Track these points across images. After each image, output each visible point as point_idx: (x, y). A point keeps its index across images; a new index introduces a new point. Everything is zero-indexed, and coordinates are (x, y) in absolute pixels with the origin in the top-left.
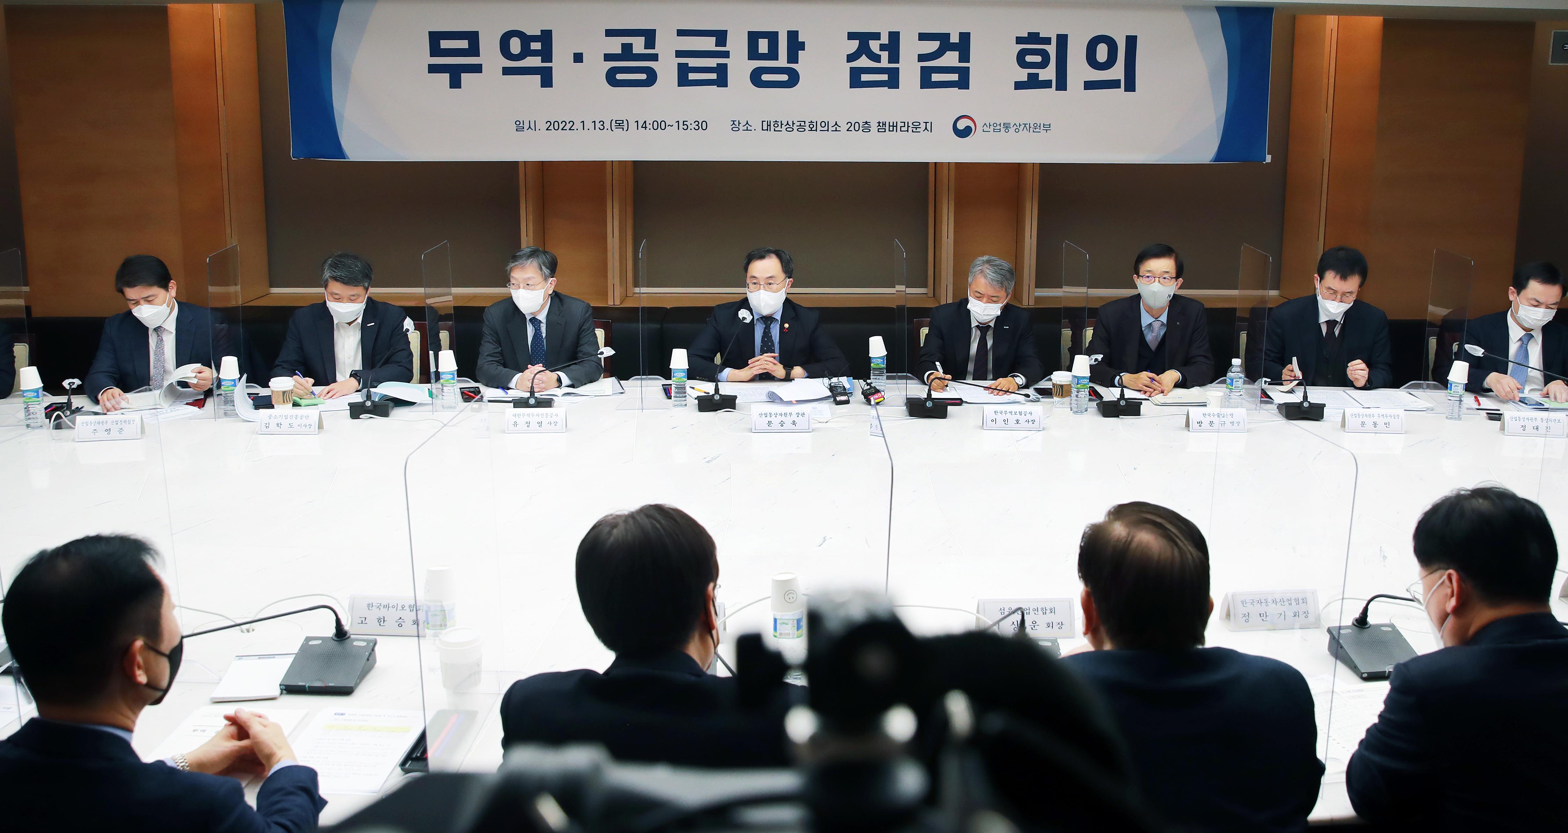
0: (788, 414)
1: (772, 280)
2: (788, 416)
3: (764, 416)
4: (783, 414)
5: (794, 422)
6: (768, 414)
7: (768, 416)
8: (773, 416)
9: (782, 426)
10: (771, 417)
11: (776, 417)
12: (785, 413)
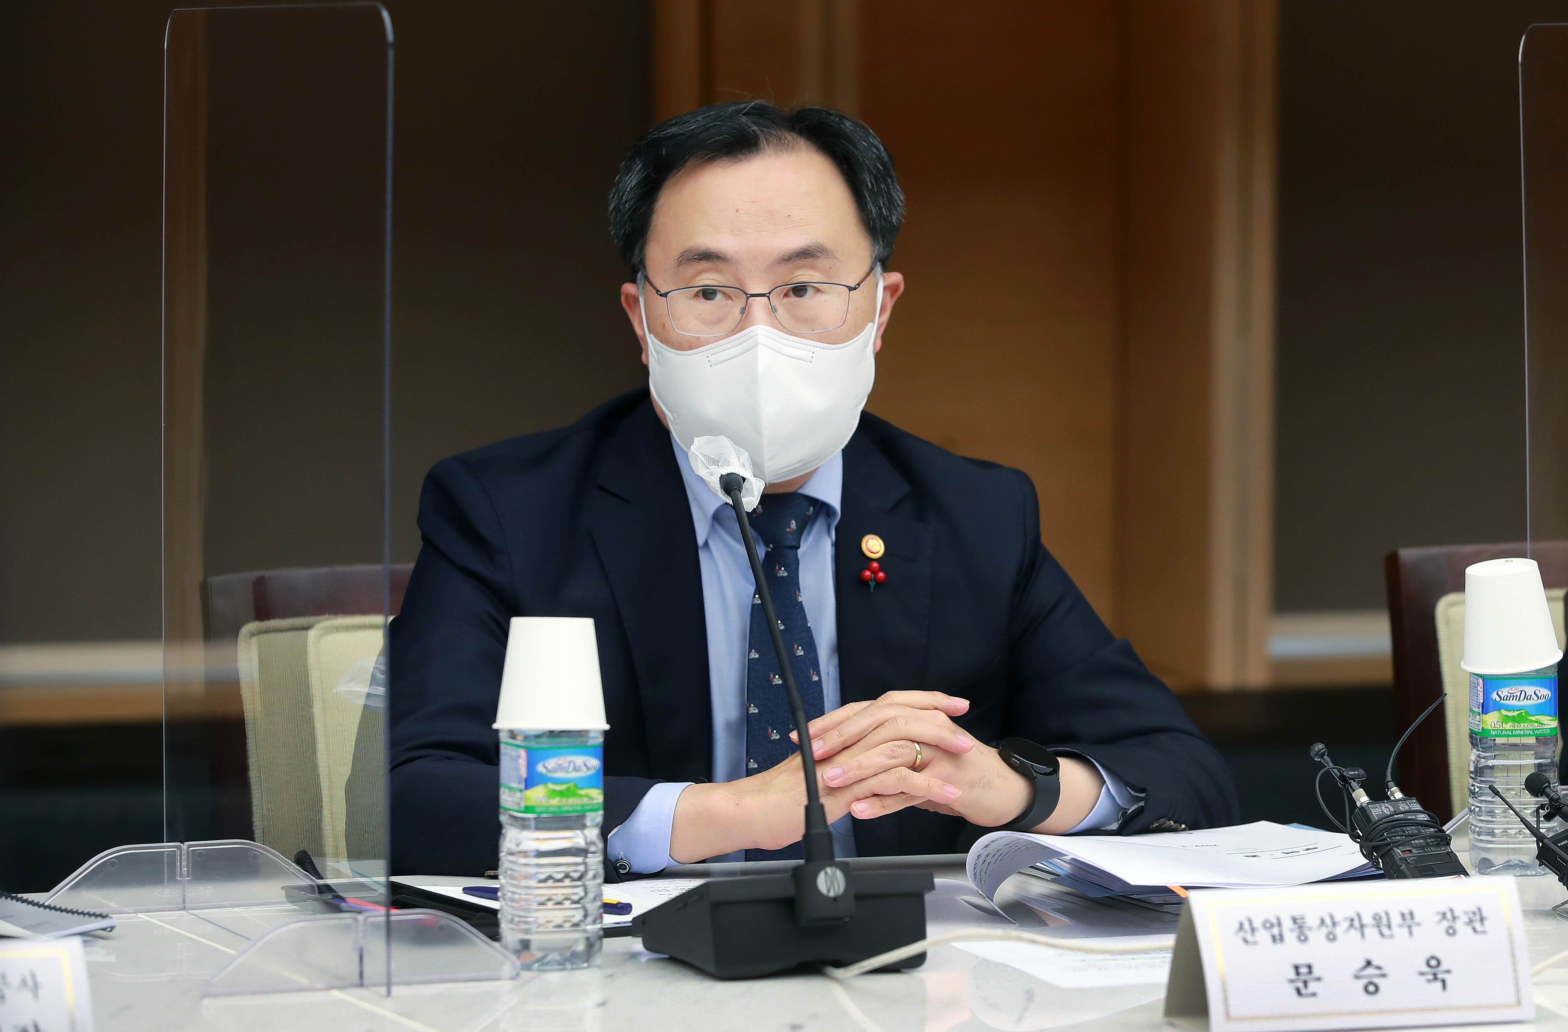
0: (1396, 919)
1: (813, 268)
2: (1401, 933)
3: (1264, 936)
4: (1367, 919)
5: (1434, 965)
6: (1287, 924)
7: (1290, 937)
8: (1317, 936)
9: (1371, 989)
10: (1303, 938)
11: (1331, 937)
12: (1377, 918)
